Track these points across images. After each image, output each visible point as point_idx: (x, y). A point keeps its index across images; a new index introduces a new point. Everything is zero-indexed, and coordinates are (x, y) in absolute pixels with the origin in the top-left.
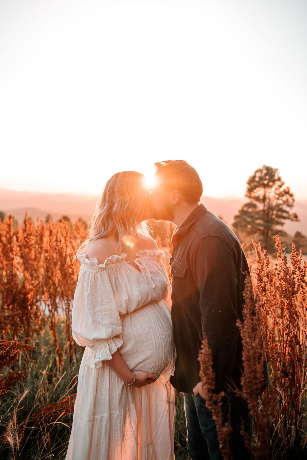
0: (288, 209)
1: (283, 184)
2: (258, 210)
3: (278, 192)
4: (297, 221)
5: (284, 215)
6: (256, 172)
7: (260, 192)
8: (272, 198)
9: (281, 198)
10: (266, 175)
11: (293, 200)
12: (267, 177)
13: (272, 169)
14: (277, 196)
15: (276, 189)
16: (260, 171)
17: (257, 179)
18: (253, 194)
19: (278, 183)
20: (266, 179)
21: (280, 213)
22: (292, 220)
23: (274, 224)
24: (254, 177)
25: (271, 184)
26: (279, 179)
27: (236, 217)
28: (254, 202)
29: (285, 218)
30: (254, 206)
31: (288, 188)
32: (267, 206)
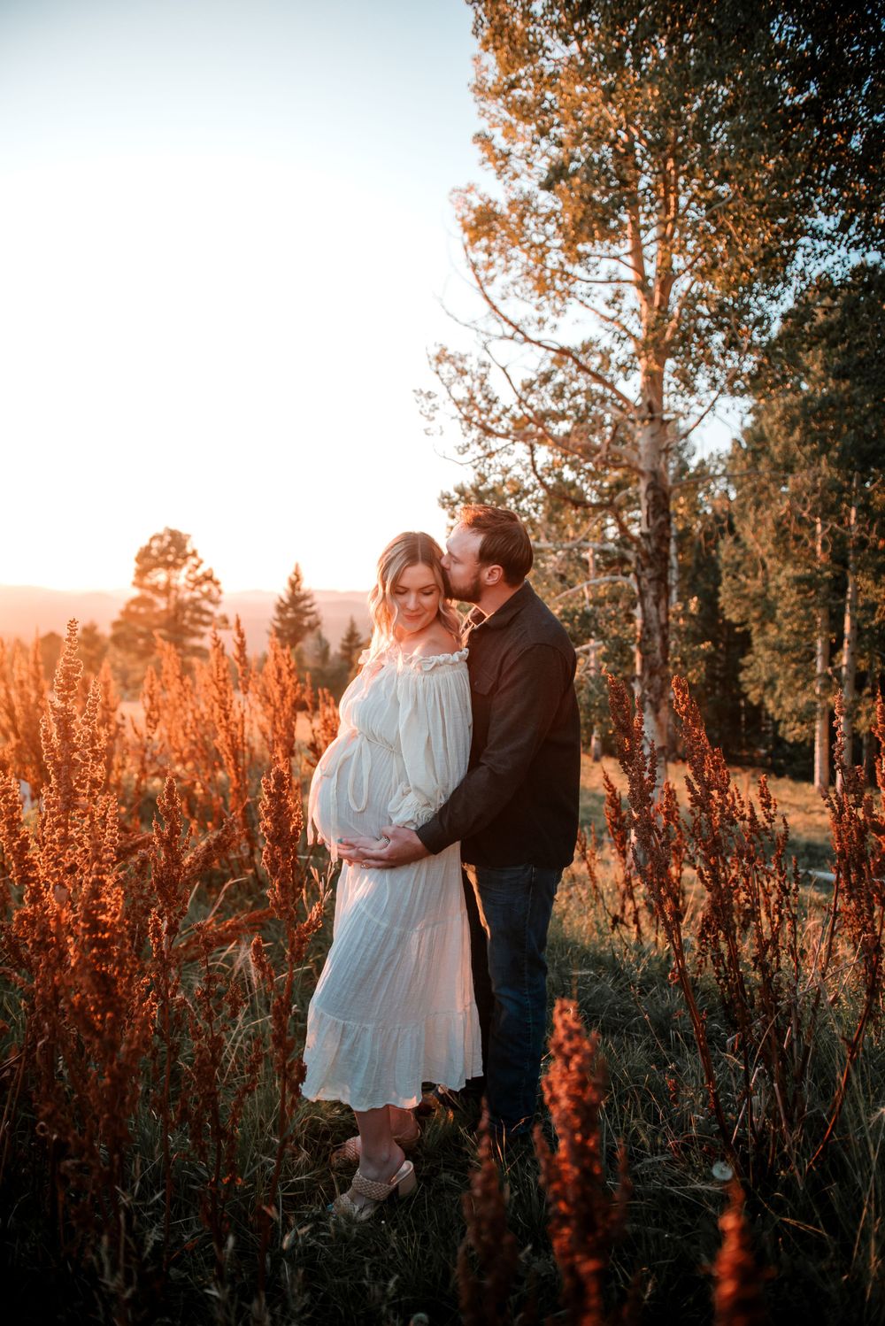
0: (210, 607)
1: (201, 562)
2: (156, 610)
3: (192, 577)
4: (227, 628)
5: (205, 618)
6: (152, 540)
7: (160, 577)
8: (183, 588)
9: (197, 588)
10: (170, 544)
11: (220, 592)
12: (173, 549)
13: (180, 534)
14: (191, 585)
15: (189, 572)
16: (160, 537)
17: (154, 552)
18: (147, 581)
19: (193, 561)
20: (169, 553)
21: (197, 616)
22: (218, 628)
23: (186, 635)
24: (149, 548)
25: (179, 561)
26: (194, 554)
27: (116, 624)
28: (149, 595)
29: (206, 624)
30: (150, 603)
31: (211, 570)
32: (173, 603)
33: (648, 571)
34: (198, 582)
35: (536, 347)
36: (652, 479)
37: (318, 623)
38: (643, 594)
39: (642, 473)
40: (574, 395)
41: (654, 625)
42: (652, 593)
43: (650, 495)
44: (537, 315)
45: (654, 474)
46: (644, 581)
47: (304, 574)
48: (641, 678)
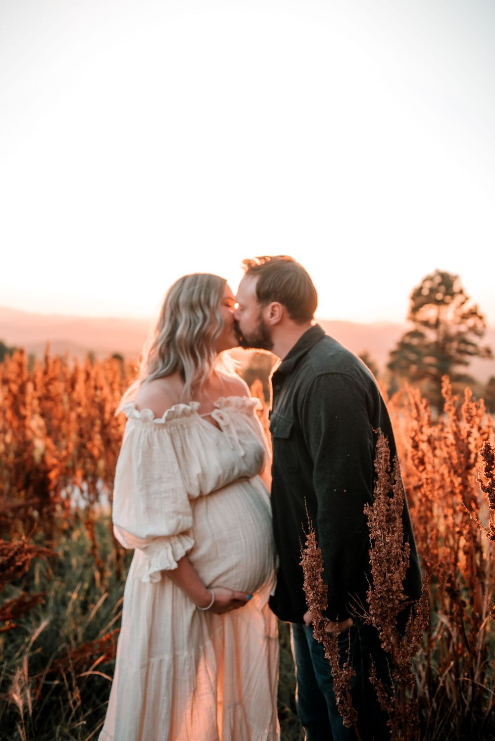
0: (475, 340)
1: (467, 299)
2: (427, 341)
3: (459, 312)
4: (489, 358)
5: (470, 349)
6: (425, 280)
8: (451, 323)
9: (464, 322)
10: (440, 284)
11: (485, 326)
12: (443, 288)
13: (449, 275)
14: (458, 320)
15: (456, 308)
16: (430, 279)
17: (425, 292)
18: (420, 316)
19: (459, 299)
20: (439, 292)
21: (463, 347)
22: (482, 357)
23: (452, 363)
24: (421, 289)
25: (448, 298)
26: (461, 292)
27: (393, 353)
28: (421, 328)
29: (470, 354)
30: (421, 335)
31: (476, 307)
32: (441, 338)
34: (465, 317)
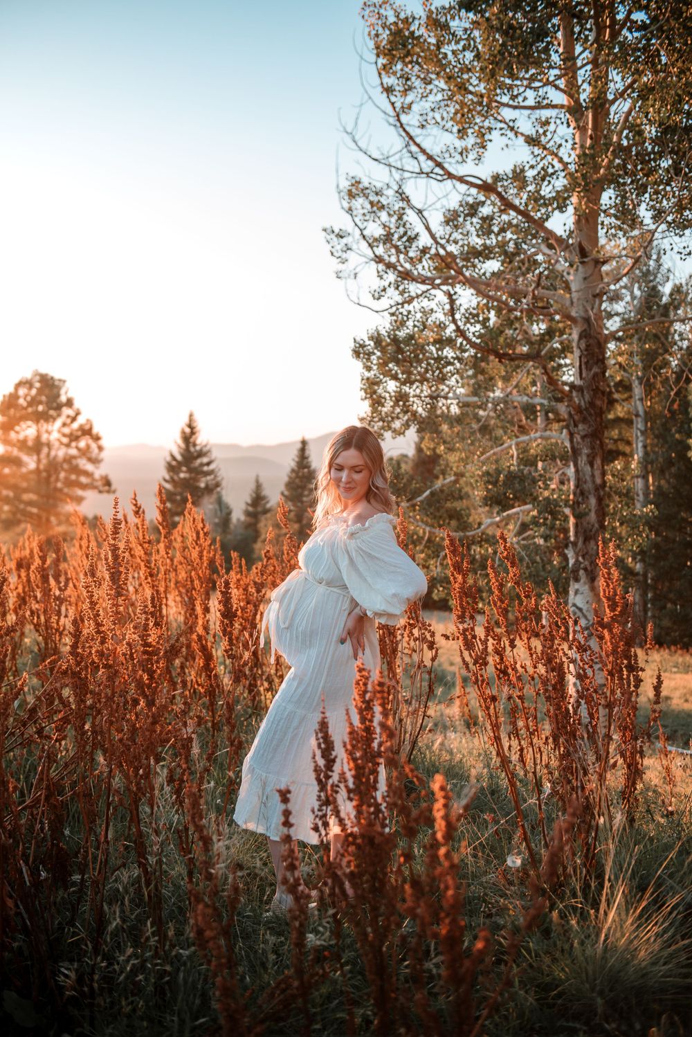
0: (89, 467)
1: (78, 413)
2: (24, 470)
3: (66, 430)
4: (108, 492)
5: (83, 480)
6: (18, 386)
7: (28, 431)
8: (57, 444)
9: (74, 444)
10: (40, 391)
11: (100, 448)
12: (44, 398)
13: (52, 379)
14: (65, 440)
15: (64, 425)
16: (28, 384)
17: (21, 402)
18: (13, 435)
19: (67, 411)
20: (40, 403)
21: (73, 477)
22: (100, 492)
23: (60, 499)
24: (14, 397)
25: (52, 412)
26: (69, 403)
28: (15, 452)
29: (84, 487)
30: (17, 462)
31: (90, 422)
32: (44, 461)
33: (581, 427)
35: (458, 184)
36: (585, 326)
37: (218, 485)
38: (576, 452)
39: (573, 320)
40: (503, 230)
41: (589, 486)
42: (585, 451)
43: (583, 346)
44: (459, 144)
45: (587, 320)
46: (577, 438)
47: (200, 425)
48: (575, 544)
